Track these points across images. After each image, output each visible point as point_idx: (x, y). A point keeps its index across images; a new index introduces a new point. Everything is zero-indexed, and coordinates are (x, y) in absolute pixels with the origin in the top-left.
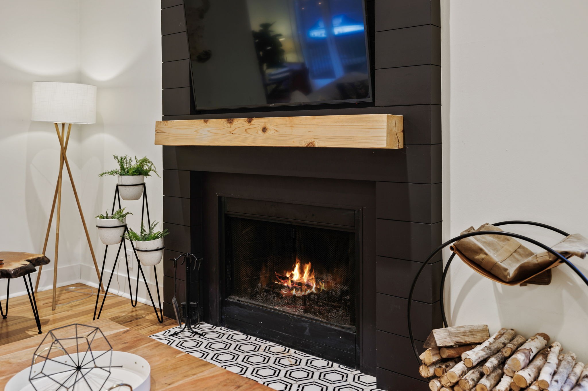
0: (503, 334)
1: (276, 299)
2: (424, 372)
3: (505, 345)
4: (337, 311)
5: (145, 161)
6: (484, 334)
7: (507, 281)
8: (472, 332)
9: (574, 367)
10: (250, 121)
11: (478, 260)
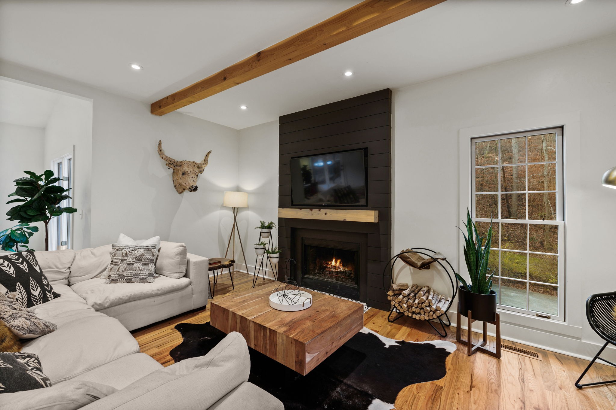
0: (414, 286)
1: (323, 276)
2: (389, 298)
3: (415, 289)
4: (349, 280)
5: (272, 223)
6: (406, 287)
7: (418, 267)
8: (403, 285)
9: (438, 296)
10: (319, 211)
11: (408, 261)
